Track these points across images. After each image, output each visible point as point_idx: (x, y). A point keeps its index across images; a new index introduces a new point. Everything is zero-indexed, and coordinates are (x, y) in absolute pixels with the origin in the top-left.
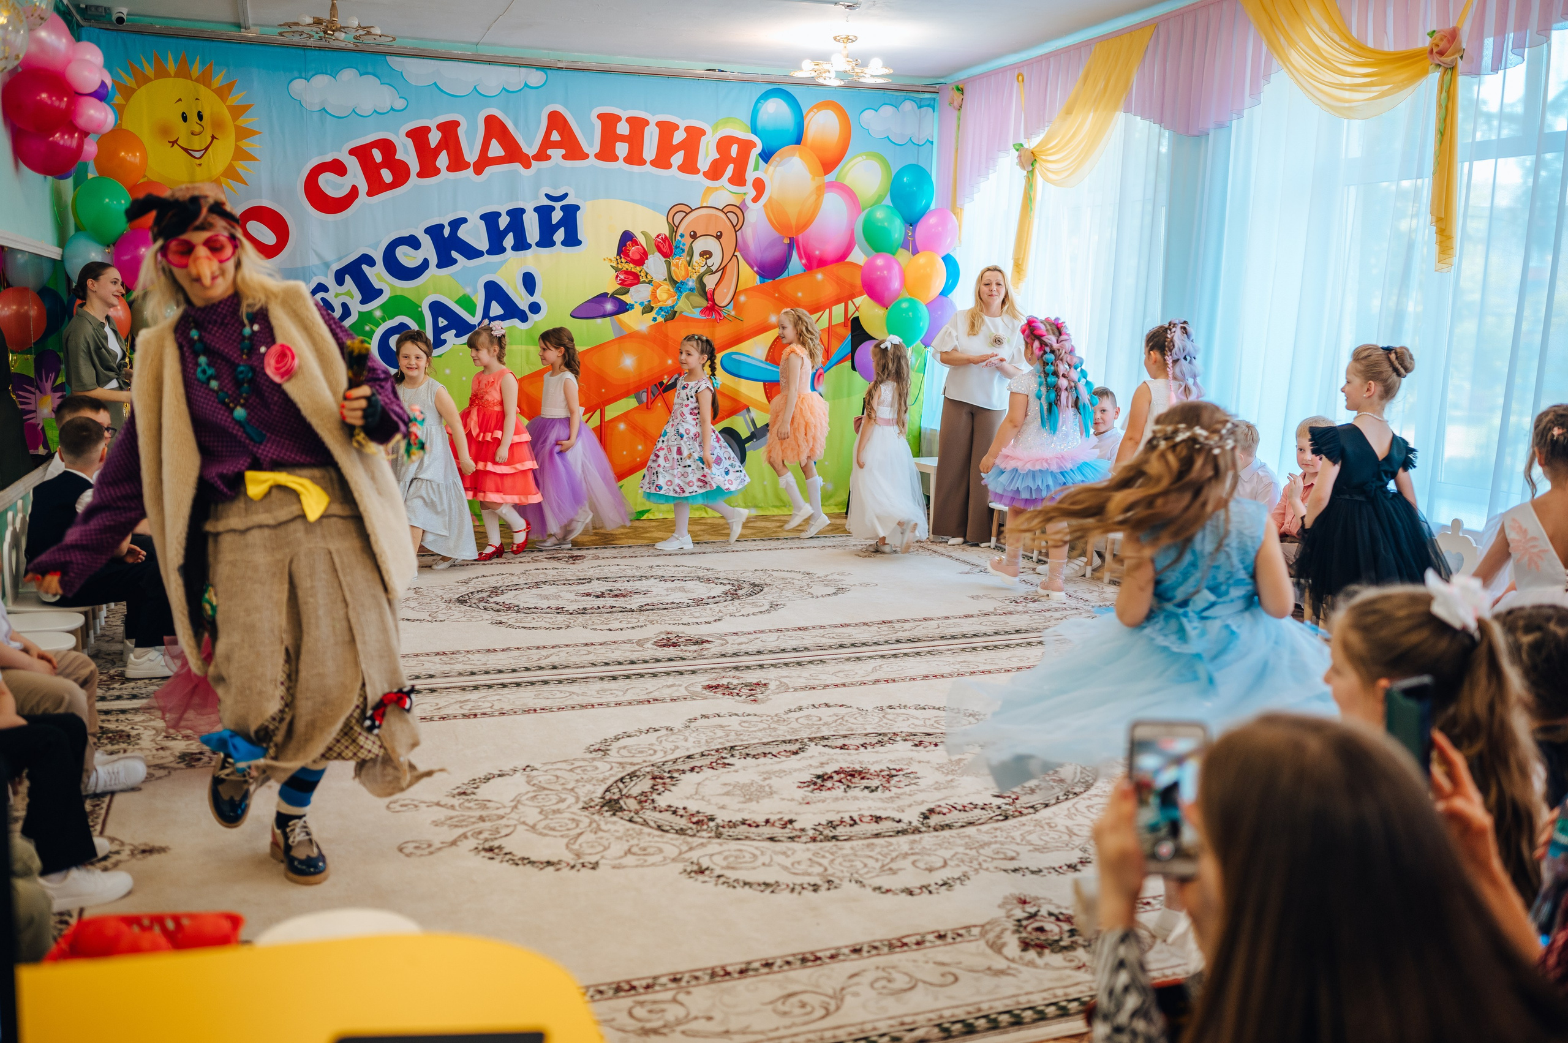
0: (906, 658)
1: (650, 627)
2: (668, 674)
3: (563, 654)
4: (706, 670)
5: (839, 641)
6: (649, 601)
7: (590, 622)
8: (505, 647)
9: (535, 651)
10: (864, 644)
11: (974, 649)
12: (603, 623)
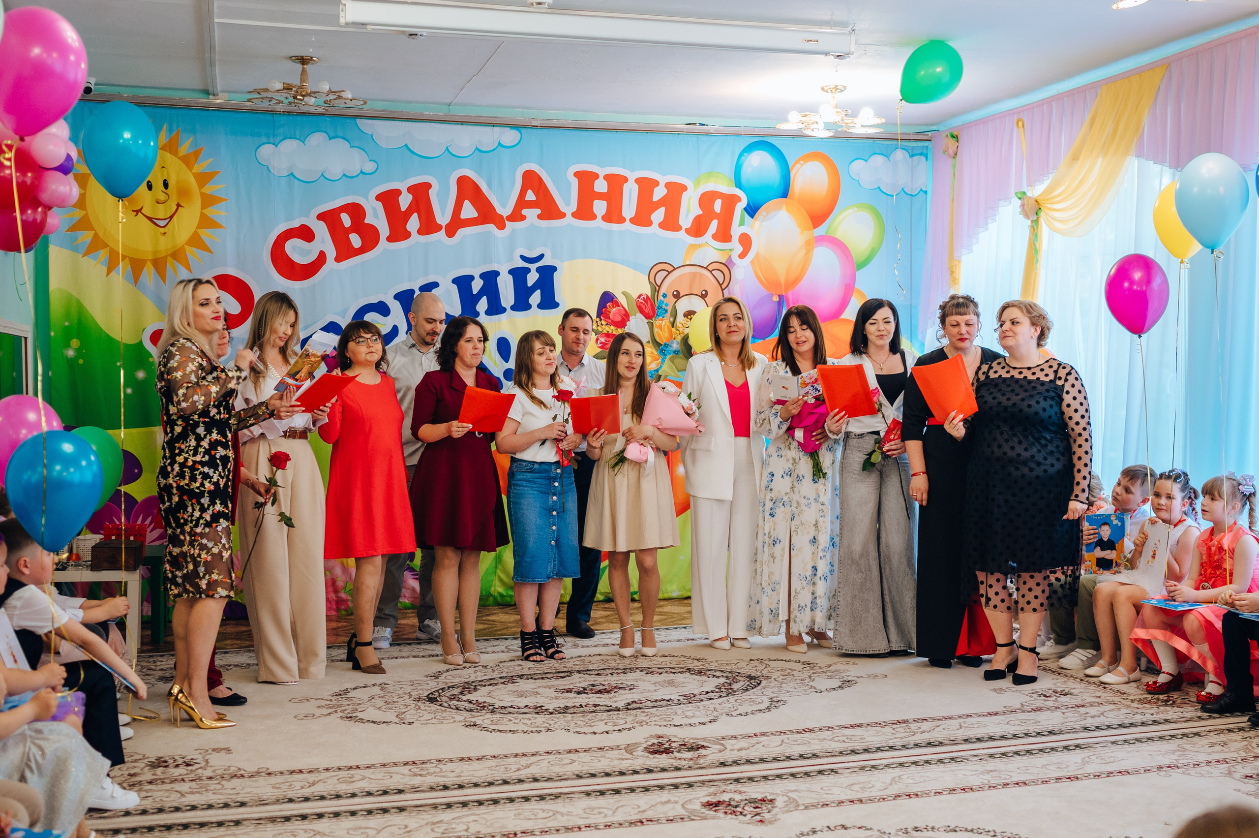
0: (928, 766)
1: (639, 729)
2: (661, 787)
3: (544, 764)
4: (703, 783)
5: (850, 746)
6: (636, 698)
7: (572, 724)
8: (479, 755)
9: (512, 760)
10: (879, 749)
11: (1004, 754)
12: (587, 725)
